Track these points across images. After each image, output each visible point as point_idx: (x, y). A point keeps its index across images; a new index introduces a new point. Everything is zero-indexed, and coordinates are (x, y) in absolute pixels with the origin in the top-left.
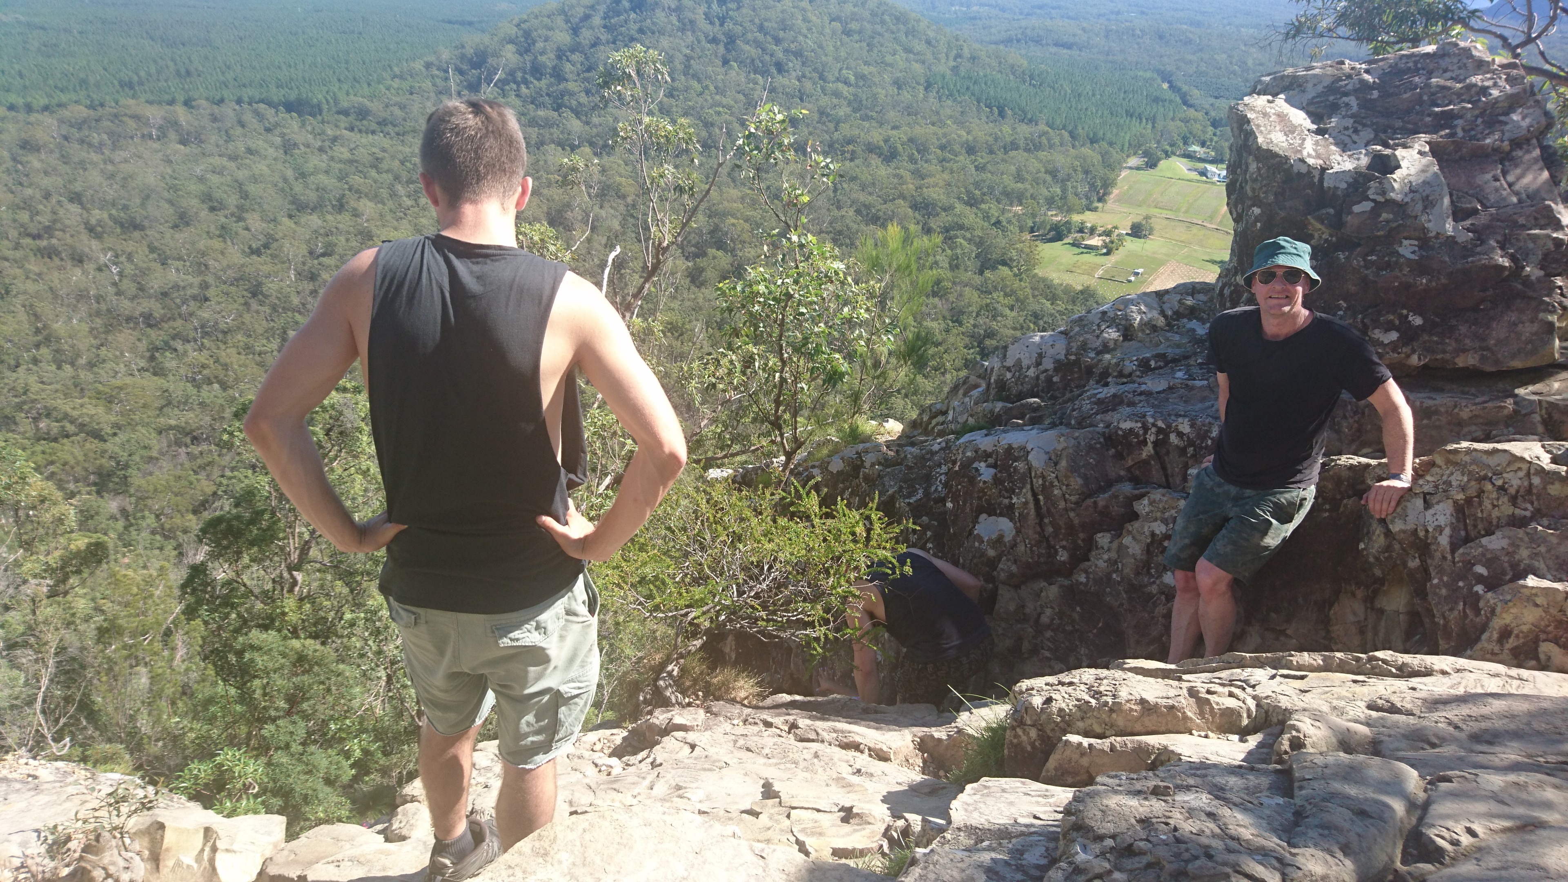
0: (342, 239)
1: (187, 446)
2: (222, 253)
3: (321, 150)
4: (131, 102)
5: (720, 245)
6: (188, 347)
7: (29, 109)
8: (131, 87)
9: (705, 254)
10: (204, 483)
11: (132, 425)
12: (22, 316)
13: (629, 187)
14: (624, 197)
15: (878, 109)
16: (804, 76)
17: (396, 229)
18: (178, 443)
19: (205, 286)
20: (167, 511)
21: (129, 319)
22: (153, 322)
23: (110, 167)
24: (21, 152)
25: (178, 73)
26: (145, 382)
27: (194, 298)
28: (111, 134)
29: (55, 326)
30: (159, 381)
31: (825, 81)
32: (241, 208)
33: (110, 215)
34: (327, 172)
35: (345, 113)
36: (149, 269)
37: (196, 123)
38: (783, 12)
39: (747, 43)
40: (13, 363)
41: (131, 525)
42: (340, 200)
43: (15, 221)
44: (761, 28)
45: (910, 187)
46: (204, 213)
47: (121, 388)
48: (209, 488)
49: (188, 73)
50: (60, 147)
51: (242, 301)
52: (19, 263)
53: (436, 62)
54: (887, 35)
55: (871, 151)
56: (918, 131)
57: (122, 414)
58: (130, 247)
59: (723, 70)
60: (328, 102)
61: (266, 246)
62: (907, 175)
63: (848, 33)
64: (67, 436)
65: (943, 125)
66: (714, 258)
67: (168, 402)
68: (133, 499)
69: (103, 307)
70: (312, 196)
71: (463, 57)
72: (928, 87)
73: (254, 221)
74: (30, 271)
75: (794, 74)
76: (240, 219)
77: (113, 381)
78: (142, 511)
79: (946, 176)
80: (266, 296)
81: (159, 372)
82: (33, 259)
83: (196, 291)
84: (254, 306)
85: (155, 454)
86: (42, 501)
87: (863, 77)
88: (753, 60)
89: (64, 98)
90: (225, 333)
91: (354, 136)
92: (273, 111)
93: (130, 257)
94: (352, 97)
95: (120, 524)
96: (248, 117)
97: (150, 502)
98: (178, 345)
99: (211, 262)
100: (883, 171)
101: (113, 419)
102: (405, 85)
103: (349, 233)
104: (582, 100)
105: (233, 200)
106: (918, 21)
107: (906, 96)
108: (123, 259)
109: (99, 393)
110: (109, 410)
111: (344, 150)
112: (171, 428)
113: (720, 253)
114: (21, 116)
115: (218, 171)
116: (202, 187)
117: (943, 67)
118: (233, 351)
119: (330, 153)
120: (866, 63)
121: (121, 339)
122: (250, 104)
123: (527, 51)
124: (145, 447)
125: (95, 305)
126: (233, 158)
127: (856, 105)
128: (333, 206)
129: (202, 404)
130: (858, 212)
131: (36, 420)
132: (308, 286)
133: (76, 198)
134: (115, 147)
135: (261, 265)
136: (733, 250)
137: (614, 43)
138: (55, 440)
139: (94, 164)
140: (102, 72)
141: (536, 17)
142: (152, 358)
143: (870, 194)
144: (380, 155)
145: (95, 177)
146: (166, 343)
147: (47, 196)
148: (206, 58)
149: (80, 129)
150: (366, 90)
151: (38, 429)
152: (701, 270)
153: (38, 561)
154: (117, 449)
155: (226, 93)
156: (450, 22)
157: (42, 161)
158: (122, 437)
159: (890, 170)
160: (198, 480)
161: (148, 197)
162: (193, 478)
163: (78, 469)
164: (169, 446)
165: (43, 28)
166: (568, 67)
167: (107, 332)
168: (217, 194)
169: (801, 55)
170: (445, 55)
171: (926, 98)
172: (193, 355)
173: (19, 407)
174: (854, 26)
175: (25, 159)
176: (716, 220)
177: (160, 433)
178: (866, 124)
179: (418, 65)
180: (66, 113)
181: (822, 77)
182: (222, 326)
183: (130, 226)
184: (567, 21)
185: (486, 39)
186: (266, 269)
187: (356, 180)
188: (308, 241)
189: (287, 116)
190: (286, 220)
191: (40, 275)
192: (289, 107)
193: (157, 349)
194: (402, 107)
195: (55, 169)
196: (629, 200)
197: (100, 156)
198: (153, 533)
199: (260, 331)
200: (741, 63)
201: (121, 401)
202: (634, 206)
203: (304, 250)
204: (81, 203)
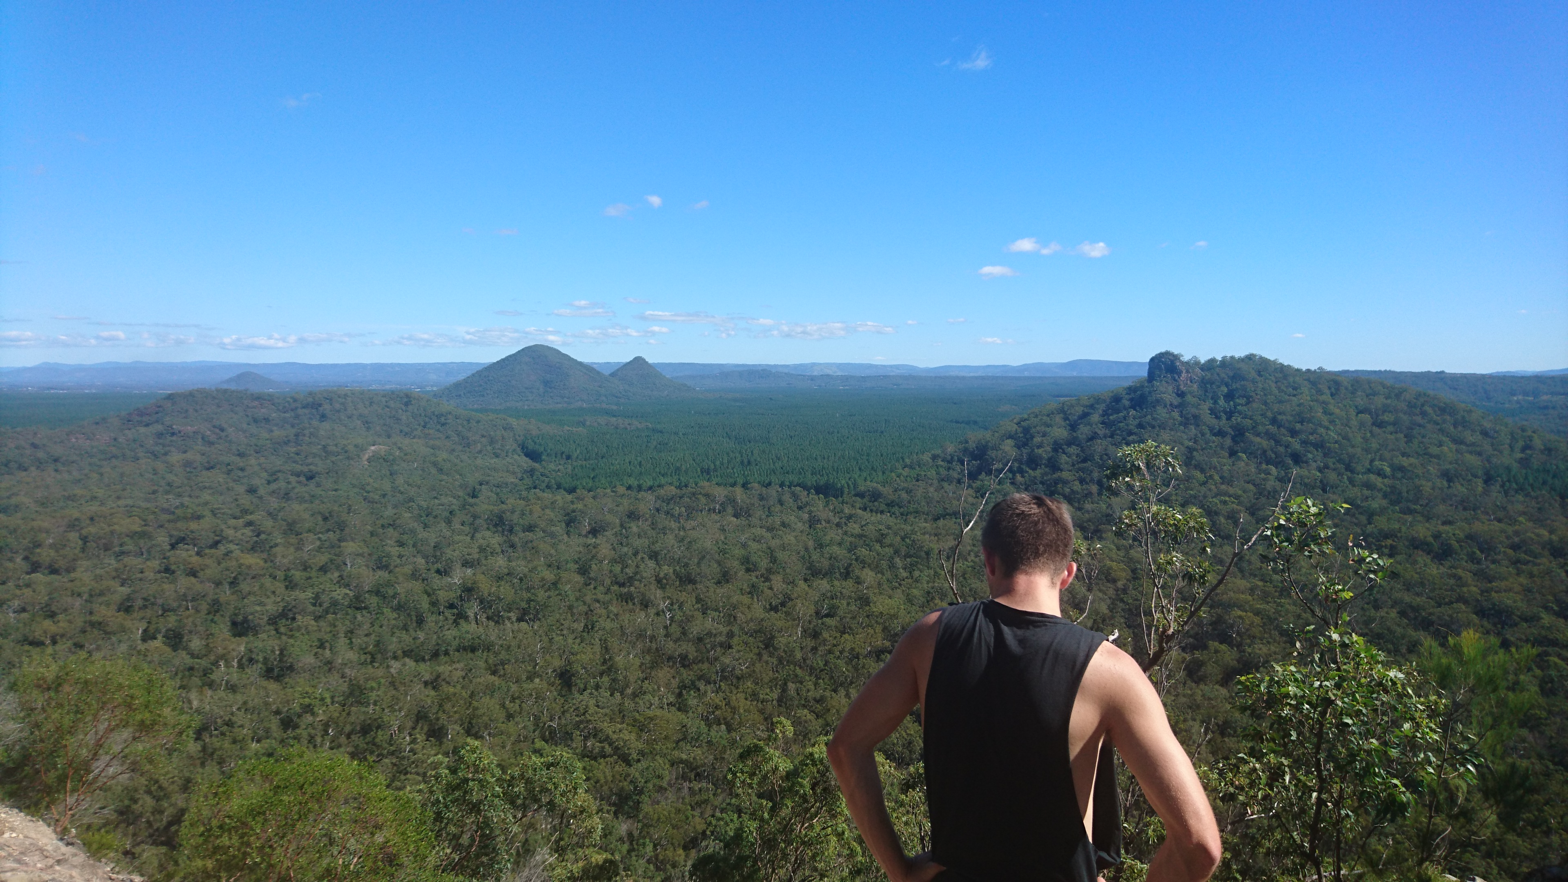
0: (844, 602)
1: (690, 782)
2: (749, 608)
3: (838, 525)
4: (706, 484)
5: (1224, 638)
6: (709, 687)
7: (640, 488)
8: (708, 473)
9: (1205, 647)
10: (698, 820)
11: (653, 754)
12: (597, 648)
13: (1121, 573)
14: (1114, 581)
15: (1424, 502)
16: (1326, 467)
17: (890, 597)
18: (684, 777)
19: (731, 635)
20: (664, 842)
21: (670, 658)
22: (687, 663)
23: (682, 533)
24: (627, 520)
25: (742, 462)
26: (670, 716)
27: (721, 645)
28: (688, 508)
29: (617, 659)
30: (681, 716)
31: (1352, 471)
32: (769, 571)
33: (674, 570)
34: (840, 544)
35: (861, 495)
36: (693, 616)
37: (748, 502)
38: (1299, 405)
39: (1258, 435)
40: (582, 686)
41: (633, 850)
42: (846, 569)
43: (611, 571)
44: (1274, 421)
45: (1473, 589)
46: (741, 574)
47: (651, 719)
48: (701, 827)
49: (749, 463)
50: (653, 516)
51: (756, 651)
52: (605, 605)
53: (942, 455)
54: (1429, 426)
55: (1416, 548)
56: (1478, 527)
57: (647, 742)
58: (683, 597)
59: (1230, 461)
60: (848, 485)
61: (783, 604)
62: (1468, 577)
63: (1381, 425)
64: (604, 757)
65: (1513, 521)
66: (1216, 652)
67: (684, 737)
68: (640, 825)
69: (654, 646)
70: (825, 564)
71: (965, 450)
72: (1488, 480)
73: (777, 582)
74: (612, 611)
75: (1314, 465)
76: (767, 579)
77: (647, 711)
78: (644, 838)
79: (1523, 580)
80: (775, 649)
81: (682, 707)
82: (615, 602)
83: (723, 639)
84: (765, 657)
85: (665, 784)
86: (582, 812)
87: (1401, 469)
88: (1265, 452)
89: (663, 481)
90: (738, 678)
91: (866, 515)
92: (806, 493)
93: (681, 607)
94: (868, 483)
95: (625, 847)
96: (787, 497)
97: (652, 830)
98: (702, 685)
99: (739, 615)
100: (1434, 570)
101: (640, 746)
102: (913, 473)
103: (850, 597)
104: (1075, 488)
105: (764, 564)
106: (1470, 411)
107: (1460, 489)
108: (676, 607)
109: (635, 720)
110: (639, 737)
111: (856, 526)
112: (682, 761)
113: (1223, 647)
114: (633, 494)
115: (757, 539)
116: (743, 552)
117: (1508, 459)
118: (741, 696)
119: (845, 528)
120: (1404, 454)
121: (660, 675)
122: (789, 487)
123: (1025, 444)
124: (659, 777)
125: (649, 643)
126: (770, 529)
127: (1394, 497)
128: (841, 574)
129: (710, 743)
130: (1402, 614)
131: (586, 738)
132: (810, 643)
133: (654, 556)
134: (688, 517)
135: (777, 620)
136: (1239, 646)
137: (1112, 436)
138: (595, 759)
139: (671, 529)
140: (692, 462)
141: (1036, 416)
142: (680, 695)
143: (1418, 594)
144: (885, 531)
145: (670, 540)
146: (693, 682)
147: (636, 554)
148: (764, 451)
149: (668, 504)
150: (881, 478)
151: (585, 746)
152: (1199, 664)
153: (565, 867)
154: (637, 775)
155: (774, 479)
156: (957, 422)
157: (638, 527)
158: (643, 764)
159: (1443, 569)
160: (693, 816)
161: (704, 557)
162: (690, 813)
163: (605, 788)
164: (677, 779)
165: (661, 432)
166: (1064, 458)
167: (652, 668)
168: (754, 558)
169: (1322, 447)
170: (951, 449)
171: (1486, 493)
172: (711, 696)
173: (577, 726)
174: (1388, 417)
175: (628, 525)
176: (1219, 611)
177: (672, 765)
178: (1409, 518)
179: (926, 457)
180: (662, 492)
181: (1349, 468)
182: (738, 672)
183: (687, 580)
184: (1066, 419)
185: (988, 435)
186: (780, 624)
187: (863, 552)
188: (817, 603)
189: (816, 497)
190: (802, 583)
191: (616, 615)
192: (819, 490)
193: (685, 687)
194: (909, 491)
195: (646, 534)
196: (1120, 584)
197: (677, 524)
198: (649, 862)
199: (766, 680)
200: (1251, 454)
201: (649, 731)
202: (1125, 590)
203: (812, 610)
204: (656, 560)
